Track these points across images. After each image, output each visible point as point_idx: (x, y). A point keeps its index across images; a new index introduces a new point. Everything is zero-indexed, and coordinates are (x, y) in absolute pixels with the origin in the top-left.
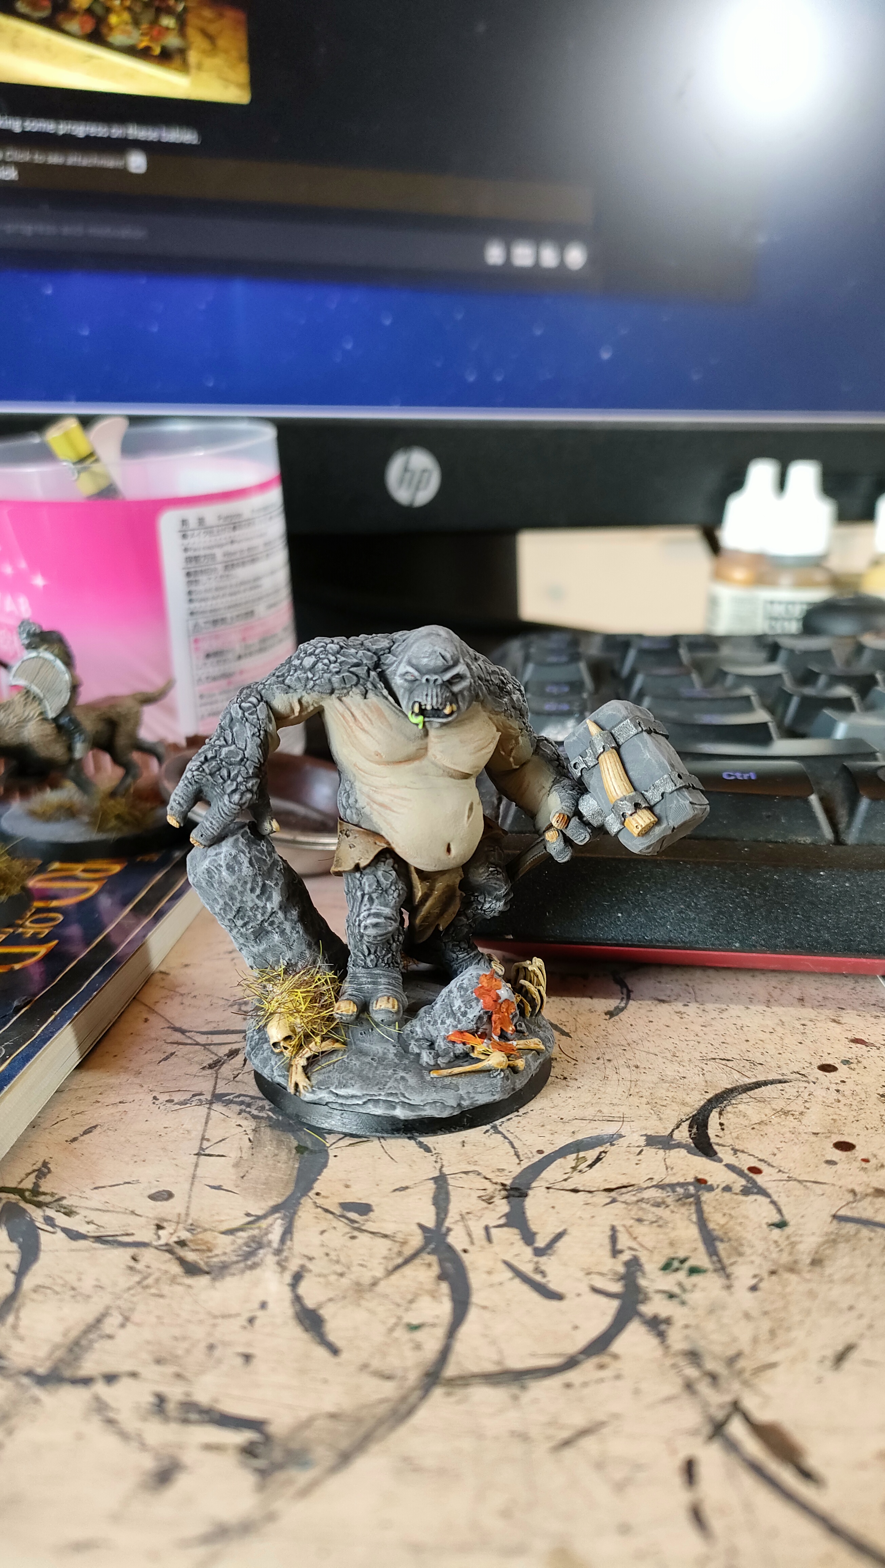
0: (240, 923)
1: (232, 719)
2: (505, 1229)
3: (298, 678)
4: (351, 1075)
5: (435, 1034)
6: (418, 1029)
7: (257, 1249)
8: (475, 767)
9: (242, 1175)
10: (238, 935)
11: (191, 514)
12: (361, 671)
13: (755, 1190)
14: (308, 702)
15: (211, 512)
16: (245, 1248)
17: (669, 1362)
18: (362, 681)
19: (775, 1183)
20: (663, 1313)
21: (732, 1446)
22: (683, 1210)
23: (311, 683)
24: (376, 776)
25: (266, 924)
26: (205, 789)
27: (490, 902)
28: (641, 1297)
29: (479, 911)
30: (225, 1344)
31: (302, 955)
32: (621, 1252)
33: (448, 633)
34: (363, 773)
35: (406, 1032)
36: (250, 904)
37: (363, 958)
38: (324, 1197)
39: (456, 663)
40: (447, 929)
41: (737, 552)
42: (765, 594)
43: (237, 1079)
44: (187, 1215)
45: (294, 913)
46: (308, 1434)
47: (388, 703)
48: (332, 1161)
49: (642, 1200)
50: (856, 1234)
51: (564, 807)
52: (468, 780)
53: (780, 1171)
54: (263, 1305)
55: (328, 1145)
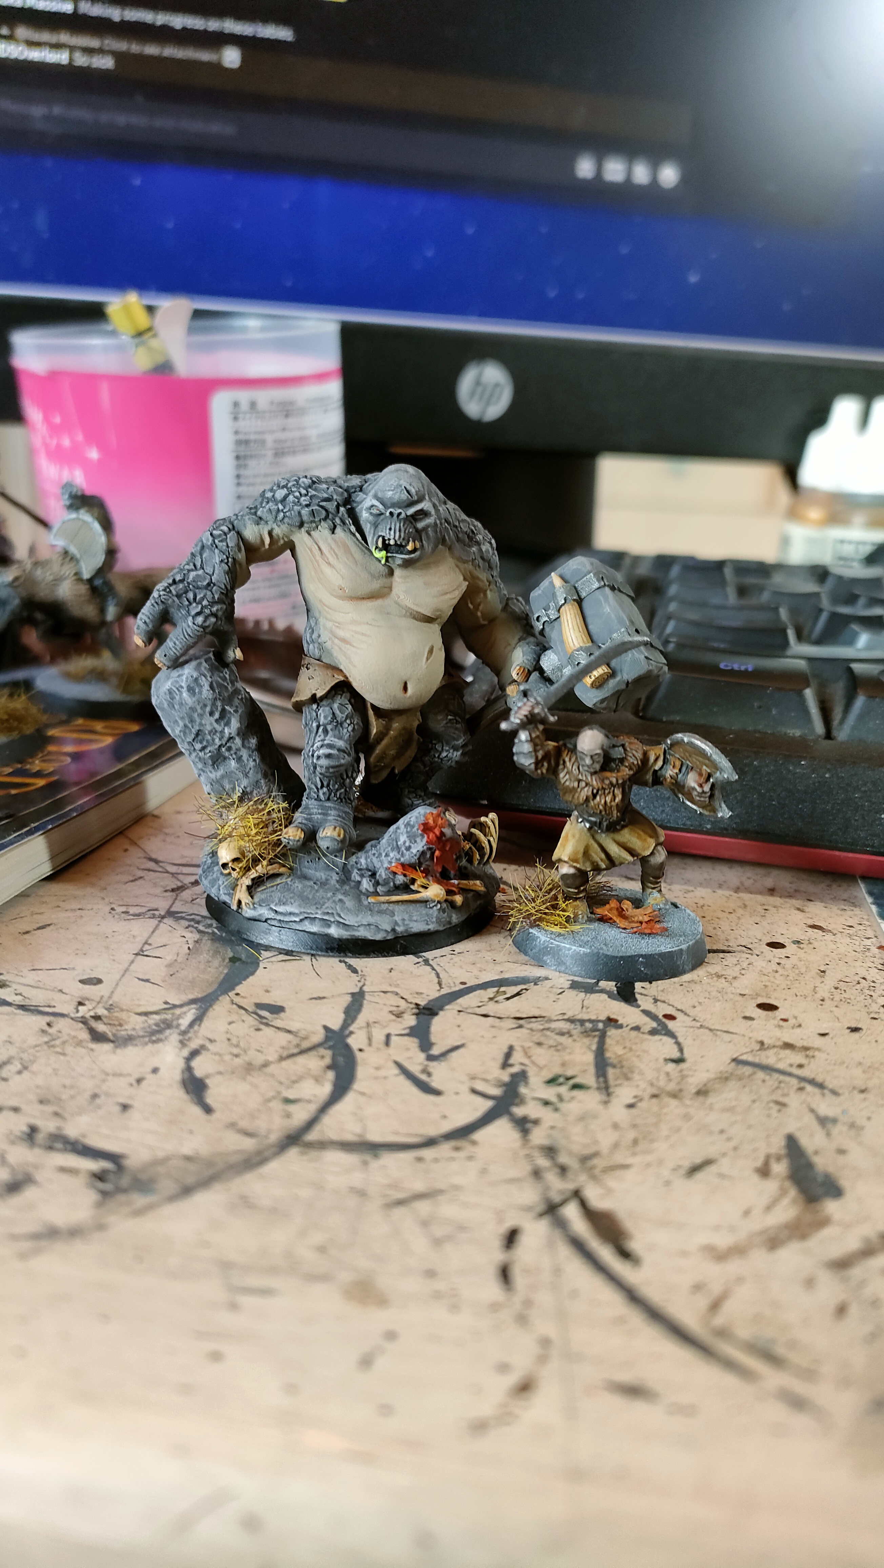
0: (198, 746)
1: (203, 547)
2: (406, 1038)
3: (270, 509)
4: (292, 895)
5: (377, 865)
6: (363, 861)
7: (164, 1029)
8: (438, 610)
9: (172, 973)
10: (197, 760)
11: (244, 396)
12: (331, 506)
13: (663, 1032)
14: (278, 536)
15: (264, 397)
16: (154, 1027)
17: (523, 1152)
18: (330, 516)
19: (685, 1029)
20: (533, 1115)
21: (561, 1224)
22: (587, 1041)
23: (281, 515)
24: (339, 612)
25: (223, 749)
26: (172, 610)
27: (447, 751)
28: (517, 1101)
29: (436, 759)
30: (107, 1095)
31: (257, 784)
32: (511, 1065)
33: (416, 471)
34: (327, 609)
35: (351, 863)
36: (209, 728)
37: (316, 790)
38: (242, 997)
39: (420, 500)
40: (404, 773)
41: (814, 491)
42: (837, 533)
43: (194, 902)
44: (110, 997)
45: (253, 741)
46: (161, 1169)
47: (355, 540)
48: (260, 972)
49: (548, 1029)
50: (750, 1076)
51: (525, 661)
52: (431, 625)
53: (694, 1020)
54: (155, 1071)
55: (261, 959)
